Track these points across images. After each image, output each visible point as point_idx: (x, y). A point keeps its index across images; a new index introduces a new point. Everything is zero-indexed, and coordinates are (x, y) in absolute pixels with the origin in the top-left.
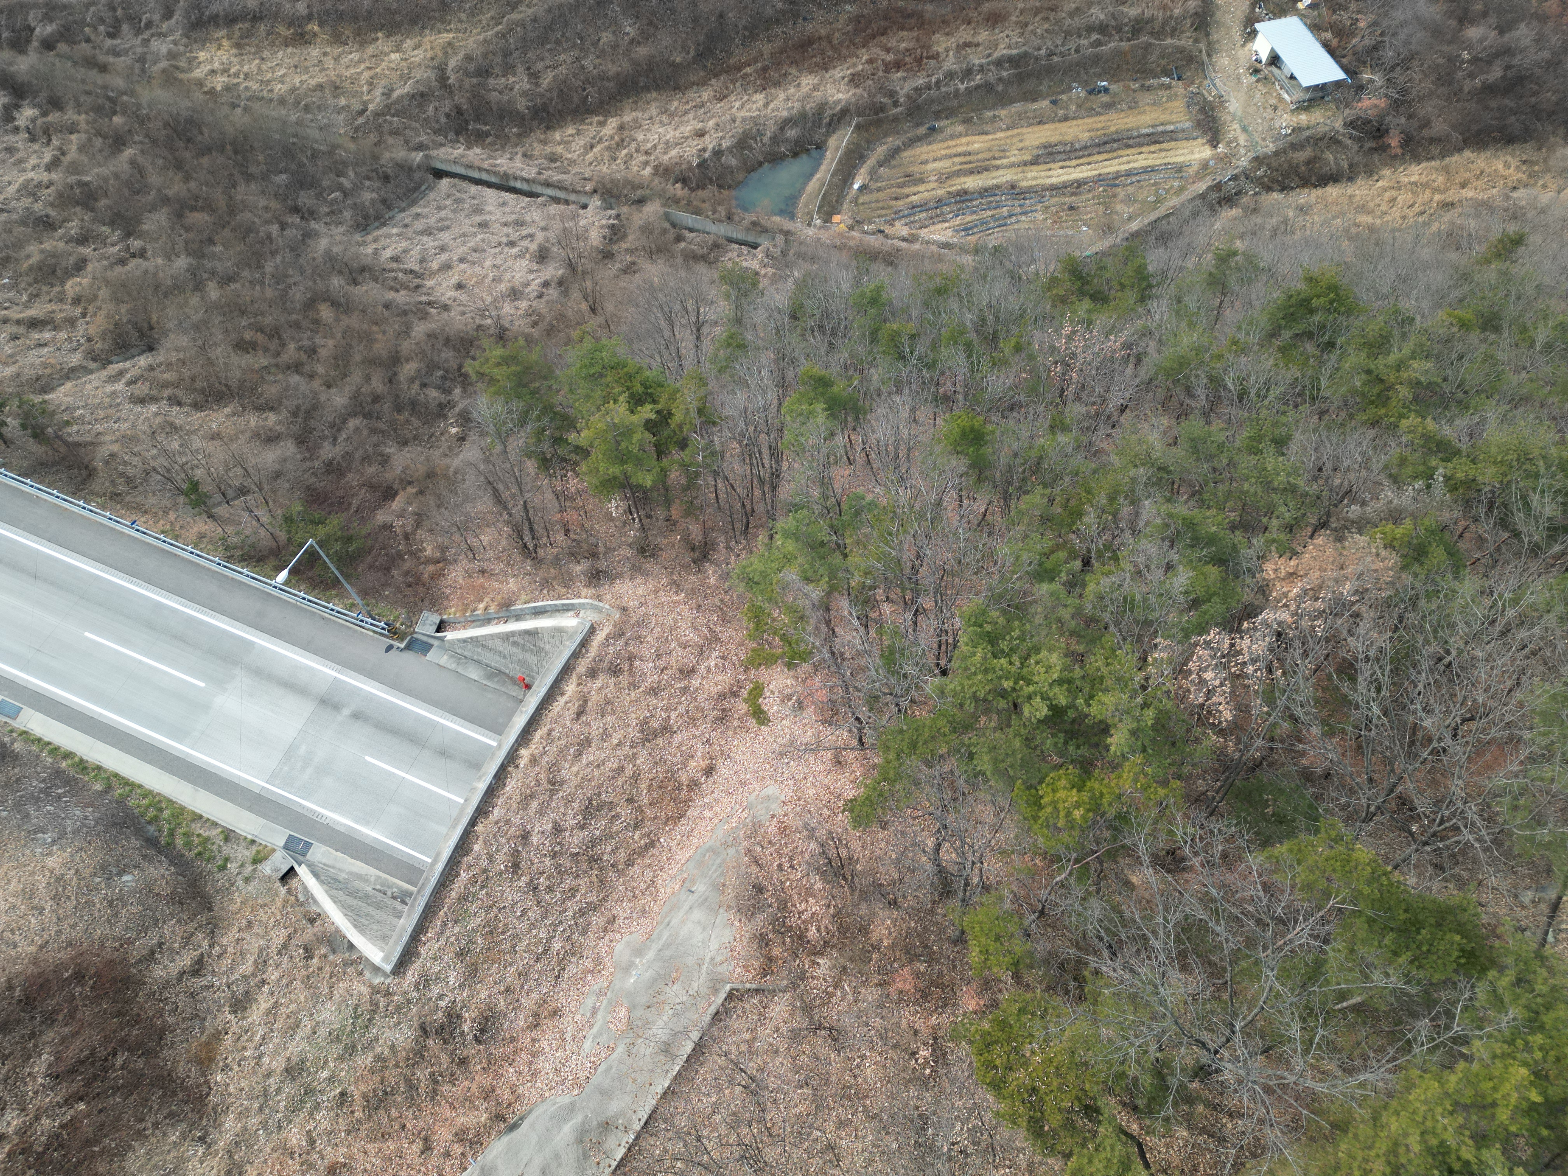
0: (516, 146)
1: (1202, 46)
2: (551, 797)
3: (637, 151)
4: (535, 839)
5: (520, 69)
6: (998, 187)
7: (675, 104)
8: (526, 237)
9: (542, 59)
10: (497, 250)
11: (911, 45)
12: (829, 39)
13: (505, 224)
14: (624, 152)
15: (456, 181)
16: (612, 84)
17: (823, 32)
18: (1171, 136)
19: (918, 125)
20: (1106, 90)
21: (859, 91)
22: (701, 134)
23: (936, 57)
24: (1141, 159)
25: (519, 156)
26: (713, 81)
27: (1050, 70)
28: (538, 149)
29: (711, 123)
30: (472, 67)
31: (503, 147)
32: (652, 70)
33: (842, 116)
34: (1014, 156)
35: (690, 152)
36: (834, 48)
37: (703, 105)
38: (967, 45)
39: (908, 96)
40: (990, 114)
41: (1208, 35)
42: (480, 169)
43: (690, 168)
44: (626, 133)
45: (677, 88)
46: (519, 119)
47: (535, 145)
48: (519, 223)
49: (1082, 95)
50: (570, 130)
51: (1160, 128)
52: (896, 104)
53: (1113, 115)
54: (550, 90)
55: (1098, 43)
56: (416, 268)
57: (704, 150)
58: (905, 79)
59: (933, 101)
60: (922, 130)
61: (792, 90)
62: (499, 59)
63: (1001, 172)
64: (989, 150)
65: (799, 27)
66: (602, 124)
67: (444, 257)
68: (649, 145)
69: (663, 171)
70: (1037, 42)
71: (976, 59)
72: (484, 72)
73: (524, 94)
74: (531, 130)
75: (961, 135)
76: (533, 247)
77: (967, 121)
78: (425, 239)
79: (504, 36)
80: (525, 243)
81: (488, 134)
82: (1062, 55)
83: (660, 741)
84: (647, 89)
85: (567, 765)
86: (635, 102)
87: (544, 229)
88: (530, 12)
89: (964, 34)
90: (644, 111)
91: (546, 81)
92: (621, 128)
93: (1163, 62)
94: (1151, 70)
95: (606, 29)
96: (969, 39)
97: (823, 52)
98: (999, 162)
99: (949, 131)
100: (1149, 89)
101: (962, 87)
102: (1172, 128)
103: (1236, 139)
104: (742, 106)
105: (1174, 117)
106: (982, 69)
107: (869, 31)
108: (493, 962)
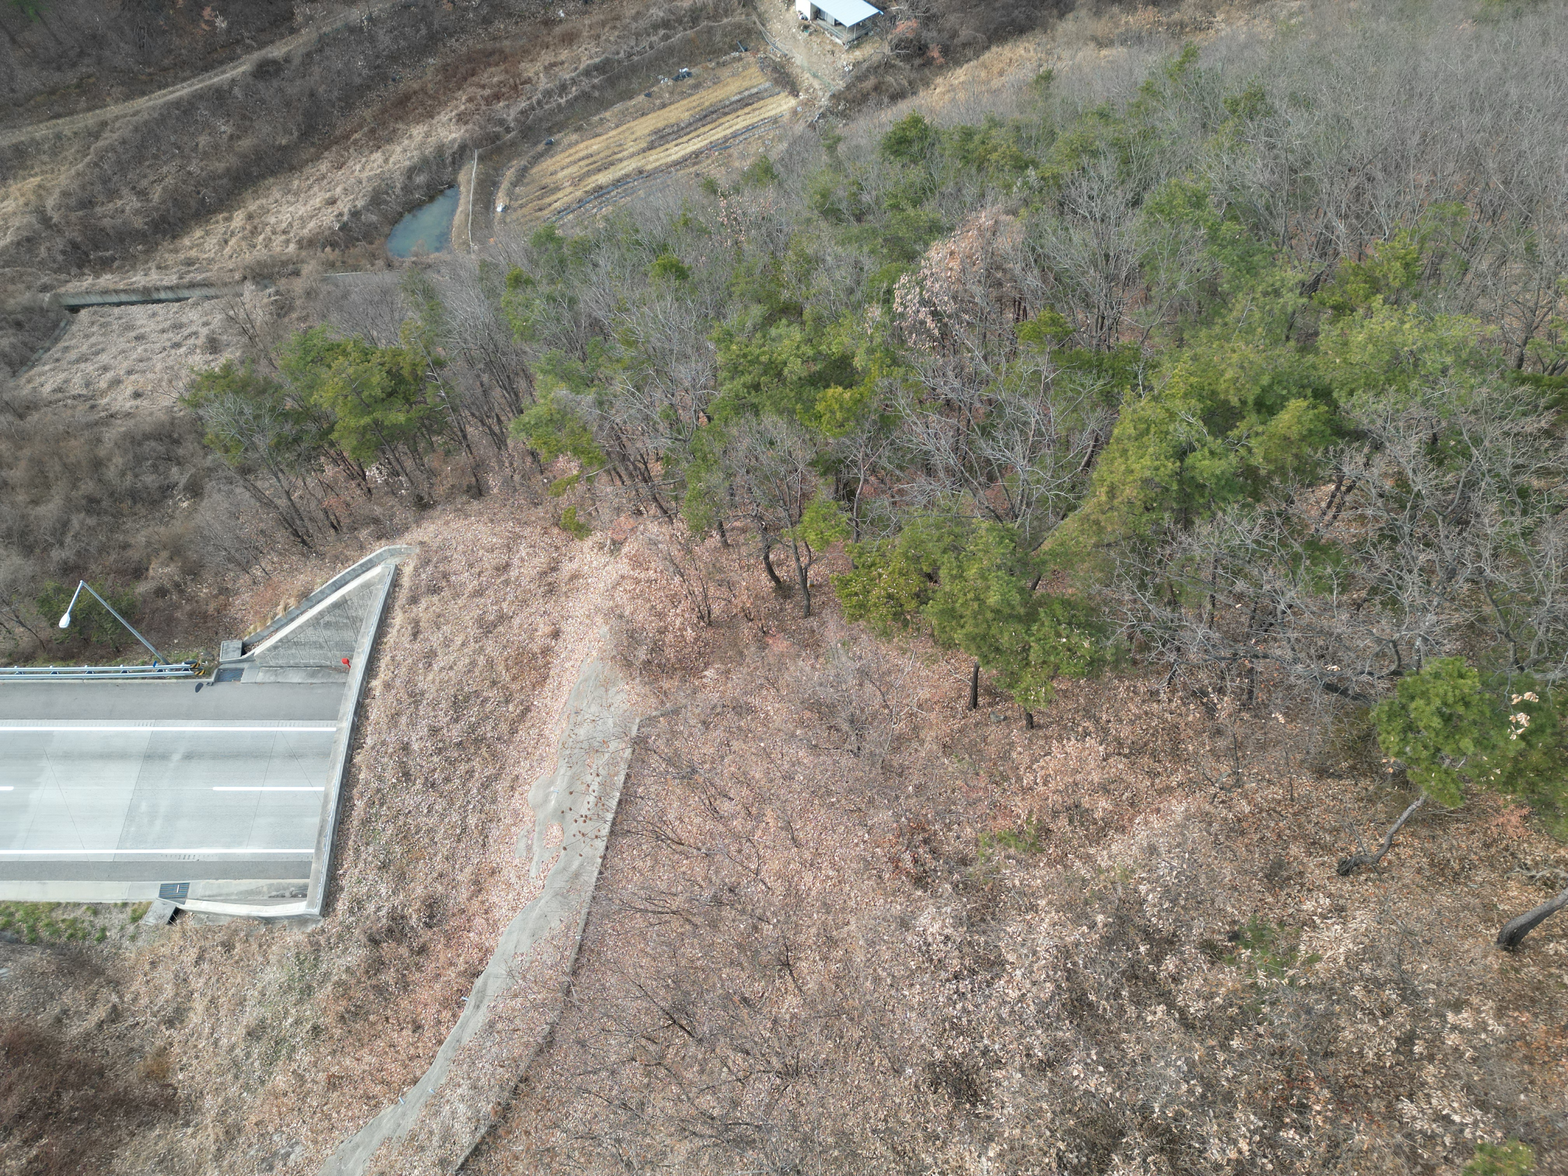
0: (147, 262)
1: (755, 18)
3: (274, 233)
4: (415, 746)
5: (125, 191)
6: (627, 176)
7: (296, 183)
8: (190, 335)
9: (145, 176)
10: (164, 354)
11: (502, 78)
12: (423, 90)
13: (163, 331)
14: (261, 238)
15: (95, 308)
16: (225, 181)
17: (416, 86)
18: (758, 97)
19: (535, 144)
20: (689, 74)
21: (470, 126)
22: (332, 202)
23: (528, 81)
24: (740, 121)
25: (153, 270)
26: (326, 154)
27: (634, 69)
28: (170, 258)
29: (339, 190)
30: (73, 201)
31: (133, 267)
32: (261, 159)
33: (461, 154)
34: (632, 147)
35: (328, 219)
36: (430, 97)
37: (324, 177)
38: (553, 65)
39: (516, 120)
40: (596, 118)
41: (755, 8)
42: (116, 292)
43: (334, 233)
44: (256, 221)
45: (292, 168)
46: (141, 236)
47: (166, 255)
48: (178, 327)
49: (670, 83)
50: (198, 233)
51: (746, 93)
52: (508, 130)
53: (703, 93)
54: (164, 202)
55: (666, 37)
56: (84, 392)
57: (341, 214)
58: (508, 106)
59: (541, 120)
60: (541, 147)
61: (406, 142)
62: (99, 187)
63: (625, 163)
64: (608, 148)
65: (391, 88)
66: (228, 219)
67: (110, 375)
68: (284, 225)
69: (309, 244)
70: (614, 48)
71: (567, 75)
72: (88, 204)
73: (137, 212)
74: (157, 244)
75: (577, 143)
76: (202, 340)
77: (578, 129)
78: (83, 366)
79: (96, 165)
80: (192, 341)
81: (113, 259)
82: (639, 53)
84: (264, 177)
85: (421, 678)
86: (256, 192)
87: (205, 324)
88: (115, 136)
89: (547, 57)
90: (267, 197)
91: (156, 194)
92: (250, 217)
93: (728, 40)
94: (720, 50)
95: (200, 134)
96: (553, 60)
97: (422, 104)
98: (620, 156)
99: (566, 141)
100: (724, 64)
101: (563, 101)
102: (755, 90)
103: (811, 86)
104: (363, 168)
105: (754, 82)
106: (574, 81)
107: (459, 76)
108: (418, 860)
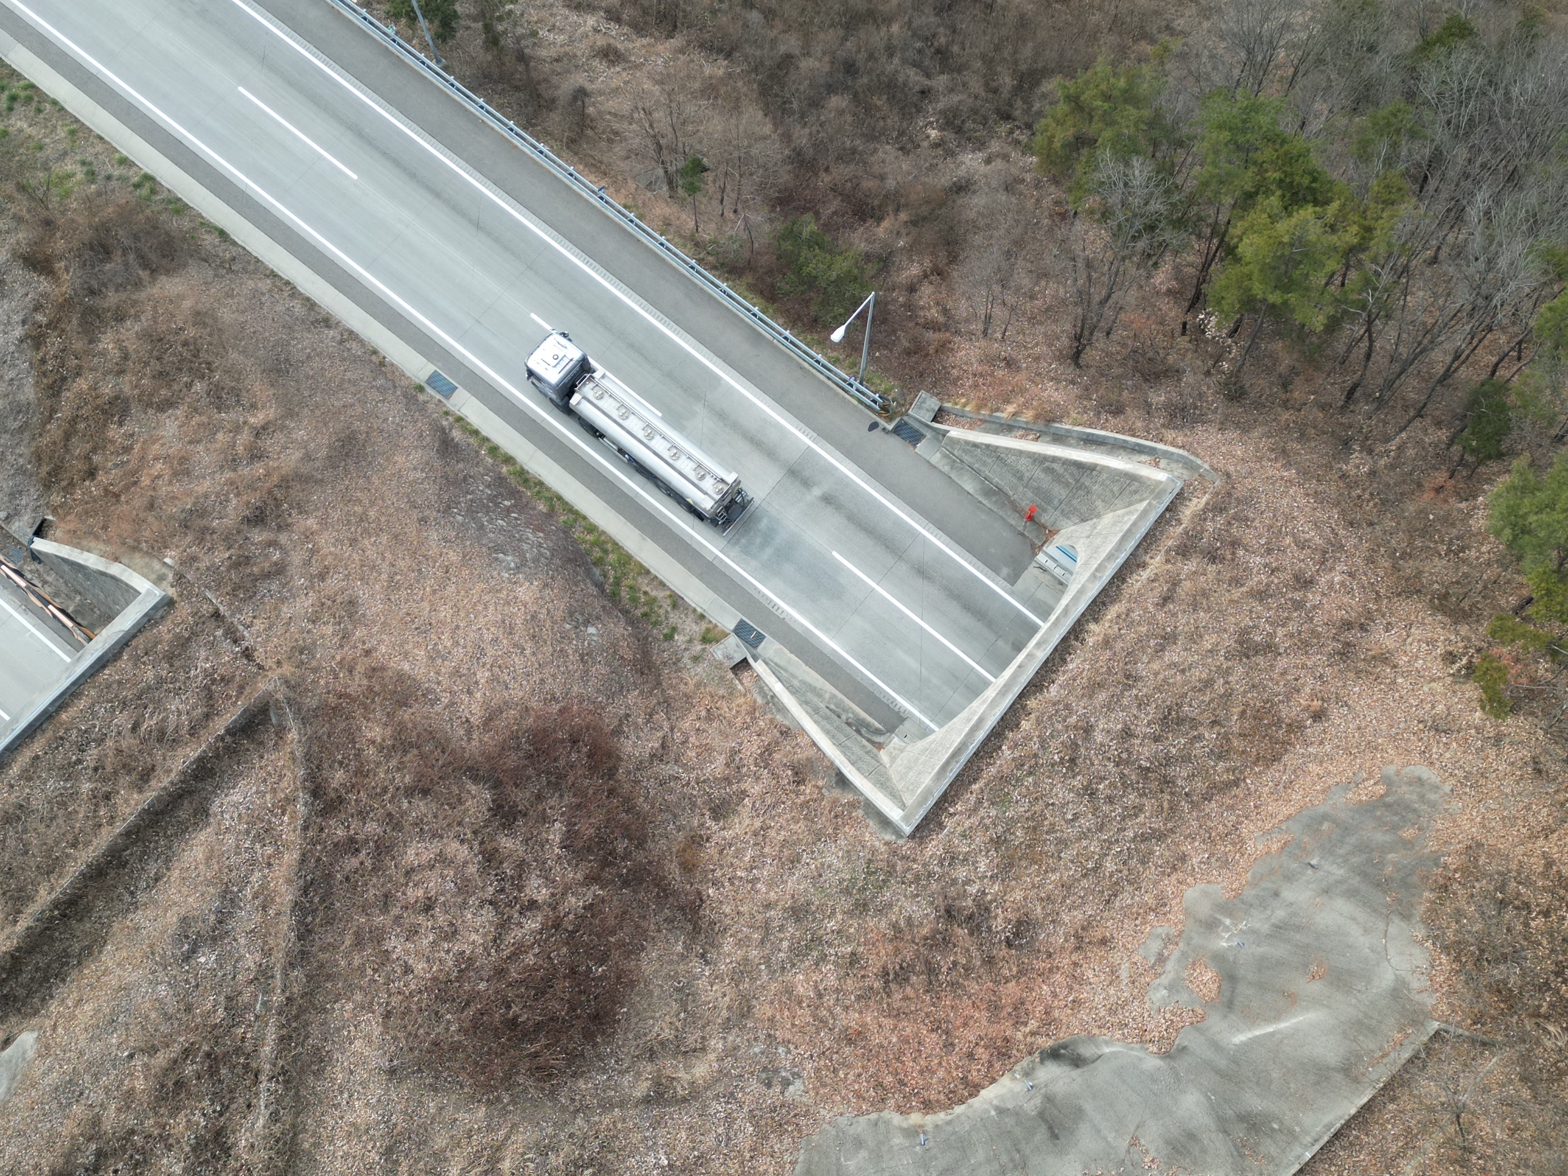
2: (1122, 692)
83: (1260, 659)
85: (1145, 659)
108: (1034, 862)
